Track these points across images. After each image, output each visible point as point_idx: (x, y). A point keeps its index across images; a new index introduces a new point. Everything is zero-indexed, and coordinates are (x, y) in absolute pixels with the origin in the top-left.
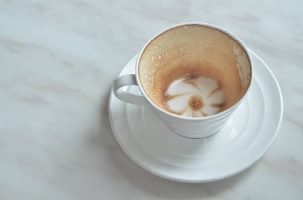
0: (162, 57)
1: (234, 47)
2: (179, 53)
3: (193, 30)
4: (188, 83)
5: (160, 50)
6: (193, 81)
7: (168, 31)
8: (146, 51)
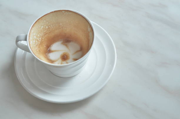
0: (48, 27)
1: (88, 26)
2: (60, 26)
3: (68, 14)
4: (64, 45)
5: (47, 23)
6: (67, 44)
7: (52, 12)
8: (37, 23)
